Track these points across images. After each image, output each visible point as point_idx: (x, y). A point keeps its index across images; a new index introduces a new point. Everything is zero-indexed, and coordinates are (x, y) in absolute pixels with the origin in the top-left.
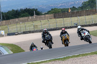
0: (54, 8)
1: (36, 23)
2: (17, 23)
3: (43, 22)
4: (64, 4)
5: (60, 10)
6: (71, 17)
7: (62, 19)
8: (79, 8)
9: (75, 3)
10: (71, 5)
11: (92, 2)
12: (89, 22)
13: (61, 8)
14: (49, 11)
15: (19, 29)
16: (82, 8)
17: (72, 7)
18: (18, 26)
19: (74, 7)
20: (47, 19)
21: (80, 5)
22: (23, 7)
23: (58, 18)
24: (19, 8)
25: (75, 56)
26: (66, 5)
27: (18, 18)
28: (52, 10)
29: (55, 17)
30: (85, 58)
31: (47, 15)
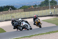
0: (24, 5)
1: (13, 15)
2: (1, 14)
3: (17, 14)
4: (30, 3)
5: (27, 7)
6: (34, 11)
7: (29, 12)
8: (39, 5)
9: (36, 2)
10: (34, 4)
11: (47, 2)
12: (45, 14)
13: (28, 5)
14: (21, 7)
15: (2, 18)
16: (40, 5)
17: (35, 5)
18: (2, 16)
19: (36, 5)
20: (20, 12)
21: (40, 4)
22: (5, 5)
23: (26, 11)
24: (3, 6)
25: (36, 35)
26: (31, 4)
27: (2, 11)
28: (23, 6)
29: (24, 11)
30: (42, 36)
31: (19, 10)
